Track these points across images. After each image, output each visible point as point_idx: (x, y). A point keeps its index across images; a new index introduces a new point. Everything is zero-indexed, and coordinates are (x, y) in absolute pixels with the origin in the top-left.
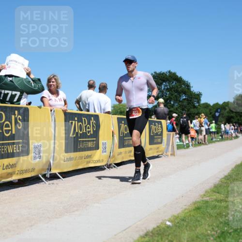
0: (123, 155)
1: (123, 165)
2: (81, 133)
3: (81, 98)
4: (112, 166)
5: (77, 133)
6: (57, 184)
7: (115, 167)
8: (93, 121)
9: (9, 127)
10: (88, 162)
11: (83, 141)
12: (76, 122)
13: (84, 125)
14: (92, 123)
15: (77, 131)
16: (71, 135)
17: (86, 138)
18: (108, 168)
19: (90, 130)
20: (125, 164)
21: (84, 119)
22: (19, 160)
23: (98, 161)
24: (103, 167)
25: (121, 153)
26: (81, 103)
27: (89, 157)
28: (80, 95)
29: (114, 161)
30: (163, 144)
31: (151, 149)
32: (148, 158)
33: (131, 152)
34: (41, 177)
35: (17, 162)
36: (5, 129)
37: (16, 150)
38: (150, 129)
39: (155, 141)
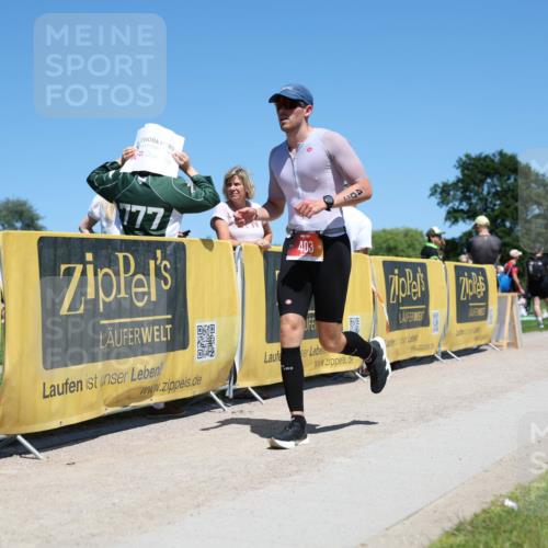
0: (398, 345)
1: (397, 368)
6: (251, 412)
9: (144, 286)
10: (319, 364)
18: (363, 375)
20: (401, 367)
22: (166, 359)
23: (341, 361)
24: (352, 375)
25: (392, 342)
27: (320, 351)
30: (489, 320)
31: (461, 332)
32: (454, 353)
33: (414, 338)
34: (215, 397)
35: (162, 364)
36: (134, 290)
37: (159, 337)
38: (459, 286)
39: (471, 314)
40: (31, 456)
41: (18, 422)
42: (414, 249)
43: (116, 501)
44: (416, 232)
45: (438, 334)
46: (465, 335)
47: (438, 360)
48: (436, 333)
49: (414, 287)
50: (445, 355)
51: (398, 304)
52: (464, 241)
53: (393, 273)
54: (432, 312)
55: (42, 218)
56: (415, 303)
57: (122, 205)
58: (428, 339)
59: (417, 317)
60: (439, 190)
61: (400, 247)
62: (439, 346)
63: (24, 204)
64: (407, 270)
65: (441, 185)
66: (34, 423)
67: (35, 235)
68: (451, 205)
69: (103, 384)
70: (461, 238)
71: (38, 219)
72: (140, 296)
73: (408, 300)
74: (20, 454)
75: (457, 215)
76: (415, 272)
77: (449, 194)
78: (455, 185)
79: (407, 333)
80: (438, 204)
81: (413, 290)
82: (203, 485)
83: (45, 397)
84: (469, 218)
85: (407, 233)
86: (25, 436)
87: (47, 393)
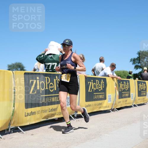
0: (122, 103)
1: (121, 109)
2: (95, 89)
3: (95, 68)
4: (114, 110)
5: (93, 90)
6: (81, 121)
7: (116, 111)
8: (102, 82)
9: (52, 86)
10: (100, 108)
11: (96, 94)
12: (92, 83)
13: (97, 85)
14: (102, 83)
15: (93, 88)
16: (89, 91)
17: (98, 93)
18: (112, 111)
19: (100, 87)
20: (122, 109)
21: (97, 81)
22: (58, 106)
23: (106, 107)
24: (109, 111)
25: (120, 102)
26: (95, 71)
27: (101, 104)
28: (94, 66)
29: (116, 107)
30: (147, 96)
31: (139, 99)
32: (137, 105)
33: (126, 101)
34: (72, 117)
35: (57, 107)
36: (50, 87)
37: (56, 100)
38: (138, 86)
39: (142, 94)
40: (21, 132)
41: (18, 123)
42: (126, 76)
43: (44, 145)
44: (126, 72)
45: (133, 100)
46: (140, 100)
47: (133, 107)
48: (132, 99)
49: (126, 87)
50: (135, 106)
51: (122, 91)
52: (139, 74)
53: (120, 83)
54: (131, 94)
55: (25, 67)
56: (126, 91)
57: (46, 64)
58: (130, 101)
59: (127, 95)
60: (133, 60)
61: (122, 76)
62: (133, 103)
63: (21, 64)
64: (124, 82)
65: (133, 59)
66: (22, 123)
67: (23, 72)
68: (136, 64)
69: (41, 113)
70: (138, 73)
71: (24, 67)
72: (52, 89)
73: (124, 90)
74: (19, 132)
75: (137, 67)
76: (126, 83)
77: (135, 61)
78: (137, 59)
79: (124, 99)
80: (132, 64)
81: (126, 88)
82: (68, 141)
83: (25, 116)
84: (141, 68)
85: (124, 72)
86: (20, 127)
87: (26, 115)
